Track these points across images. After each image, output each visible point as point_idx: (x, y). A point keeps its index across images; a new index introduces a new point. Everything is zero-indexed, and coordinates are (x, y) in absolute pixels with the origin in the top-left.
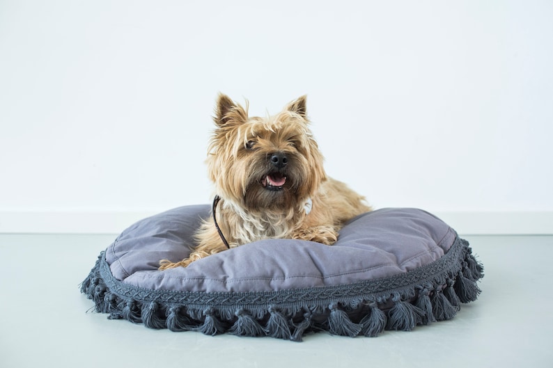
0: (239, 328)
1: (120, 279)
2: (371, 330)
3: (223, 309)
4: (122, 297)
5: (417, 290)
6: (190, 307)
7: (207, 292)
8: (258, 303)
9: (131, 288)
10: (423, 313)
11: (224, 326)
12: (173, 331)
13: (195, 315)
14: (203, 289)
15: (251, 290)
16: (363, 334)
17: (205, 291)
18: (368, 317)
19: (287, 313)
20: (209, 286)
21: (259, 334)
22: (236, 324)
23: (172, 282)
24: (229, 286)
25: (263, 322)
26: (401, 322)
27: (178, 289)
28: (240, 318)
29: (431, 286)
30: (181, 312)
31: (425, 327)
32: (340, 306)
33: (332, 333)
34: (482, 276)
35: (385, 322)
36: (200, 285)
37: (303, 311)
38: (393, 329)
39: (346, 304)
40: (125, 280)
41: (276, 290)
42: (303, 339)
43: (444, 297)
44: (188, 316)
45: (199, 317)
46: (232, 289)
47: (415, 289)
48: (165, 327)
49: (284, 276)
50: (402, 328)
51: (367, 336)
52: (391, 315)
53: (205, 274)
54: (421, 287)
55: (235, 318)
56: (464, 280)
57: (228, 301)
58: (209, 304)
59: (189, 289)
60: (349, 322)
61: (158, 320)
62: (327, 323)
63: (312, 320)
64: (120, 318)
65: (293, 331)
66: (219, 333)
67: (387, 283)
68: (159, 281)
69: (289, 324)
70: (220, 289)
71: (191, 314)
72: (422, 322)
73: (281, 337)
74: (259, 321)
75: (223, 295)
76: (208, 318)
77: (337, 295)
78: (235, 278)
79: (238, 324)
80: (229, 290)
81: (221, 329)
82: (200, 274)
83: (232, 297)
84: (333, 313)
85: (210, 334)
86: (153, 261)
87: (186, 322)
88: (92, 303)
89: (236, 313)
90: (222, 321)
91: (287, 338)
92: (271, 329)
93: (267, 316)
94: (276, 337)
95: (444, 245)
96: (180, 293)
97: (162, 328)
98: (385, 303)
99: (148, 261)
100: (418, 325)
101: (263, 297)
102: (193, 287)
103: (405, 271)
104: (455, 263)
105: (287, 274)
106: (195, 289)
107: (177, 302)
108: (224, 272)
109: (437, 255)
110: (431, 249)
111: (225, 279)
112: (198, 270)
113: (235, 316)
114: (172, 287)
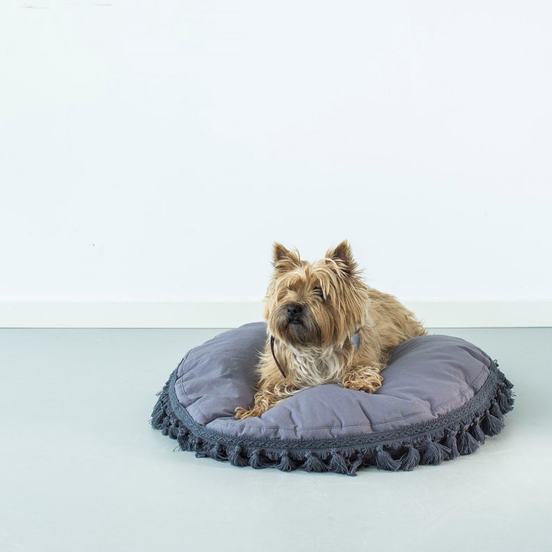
0: (308, 466)
1: (202, 423)
2: (408, 465)
3: (295, 452)
4: (206, 440)
5: (446, 432)
6: (268, 450)
7: (282, 439)
8: (322, 447)
9: (215, 433)
10: (449, 451)
11: (296, 464)
12: (255, 468)
13: (273, 457)
14: (278, 436)
15: (317, 437)
16: (402, 468)
17: (280, 438)
18: (406, 456)
19: (344, 454)
20: (283, 434)
21: (324, 470)
22: (305, 463)
23: (252, 431)
24: (299, 434)
25: (327, 462)
26: (432, 459)
27: (258, 436)
28: (309, 459)
29: (457, 427)
30: (262, 455)
31: (451, 461)
32: (385, 448)
33: (379, 469)
34: (511, 409)
35: (419, 459)
36: (276, 433)
37: (357, 452)
38: (425, 464)
39: (390, 446)
40: (208, 425)
41: (336, 437)
42: (357, 473)
43: (469, 435)
44: (268, 458)
45: (276, 458)
46: (302, 437)
47: (445, 430)
48: (248, 465)
49: (341, 425)
50: (433, 462)
51: (405, 470)
52: (424, 453)
53: (279, 424)
54: (449, 430)
55: (305, 459)
56: (490, 418)
57: (299, 446)
58: (283, 448)
59: (267, 437)
60: (391, 460)
61: (243, 460)
62: (375, 460)
63: (363, 459)
64: (206, 456)
65: (349, 468)
66: (293, 469)
67: (421, 428)
68: (242, 430)
69: (346, 463)
70: (292, 436)
71: (270, 456)
72: (449, 457)
73: (340, 472)
74: (323, 461)
75: (295, 442)
76: (284, 459)
77: (383, 439)
78: (304, 428)
79: (307, 463)
80: (299, 437)
81: (293, 467)
82: (275, 425)
83: (302, 443)
84: (379, 453)
85: (286, 470)
86: (229, 408)
87: (265, 461)
88: (176, 443)
89: (306, 456)
90: (294, 461)
91: (345, 473)
92: (332, 467)
93: (330, 457)
94: (336, 472)
95: (475, 386)
96: (259, 440)
97: (245, 466)
98: (419, 444)
99: (223, 408)
100: (446, 459)
101: (327, 443)
102: (270, 435)
103: (437, 417)
104: (483, 402)
105: (343, 424)
106: (272, 437)
107: (257, 446)
108: (293, 423)
109: (467, 399)
110: (462, 394)
111: (295, 428)
112: (272, 421)
113: (305, 458)
114: (253, 435)
